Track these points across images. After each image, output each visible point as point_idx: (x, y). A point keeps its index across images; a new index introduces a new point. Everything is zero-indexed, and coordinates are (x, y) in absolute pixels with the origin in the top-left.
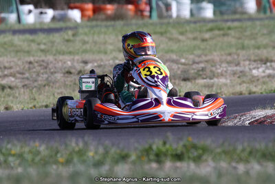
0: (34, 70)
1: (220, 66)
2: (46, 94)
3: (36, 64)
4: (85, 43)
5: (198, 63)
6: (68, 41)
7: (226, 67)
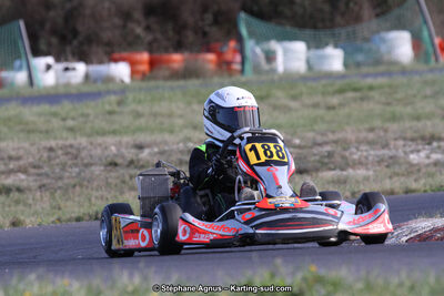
0: (58, 161)
1: (357, 149)
2: (77, 199)
3: (60, 152)
4: (138, 115)
5: (320, 145)
6: (111, 113)
7: (366, 151)
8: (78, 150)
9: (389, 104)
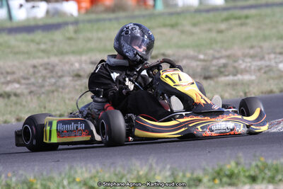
0: (40, 74)
1: (243, 61)
2: (56, 100)
3: (41, 68)
4: (90, 40)
5: (218, 58)
6: (70, 39)
7: (250, 62)
8: (54, 66)
9: (259, 28)
